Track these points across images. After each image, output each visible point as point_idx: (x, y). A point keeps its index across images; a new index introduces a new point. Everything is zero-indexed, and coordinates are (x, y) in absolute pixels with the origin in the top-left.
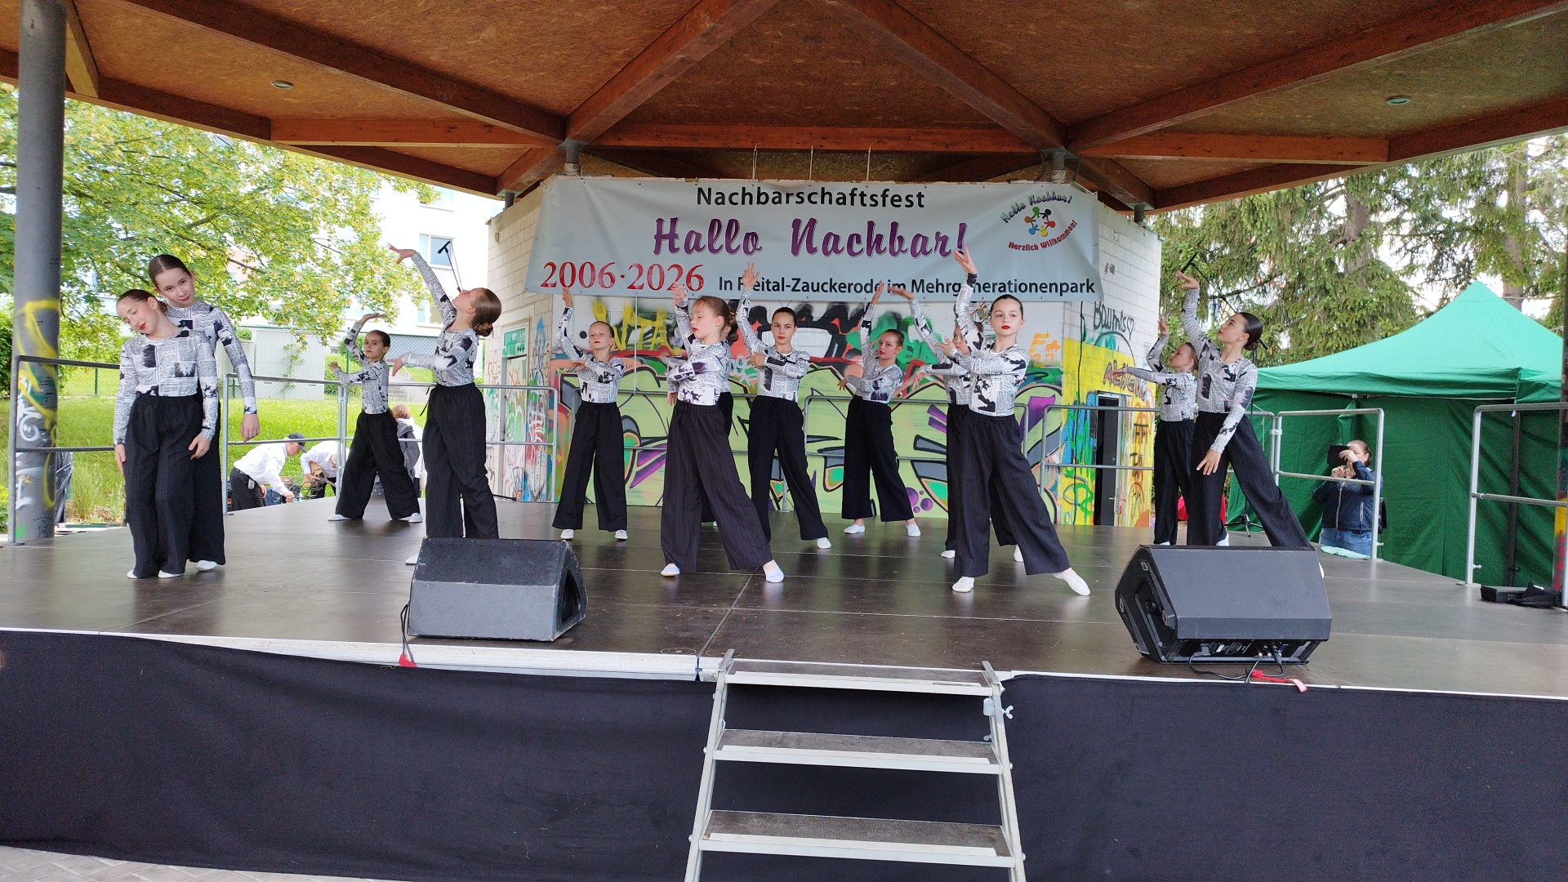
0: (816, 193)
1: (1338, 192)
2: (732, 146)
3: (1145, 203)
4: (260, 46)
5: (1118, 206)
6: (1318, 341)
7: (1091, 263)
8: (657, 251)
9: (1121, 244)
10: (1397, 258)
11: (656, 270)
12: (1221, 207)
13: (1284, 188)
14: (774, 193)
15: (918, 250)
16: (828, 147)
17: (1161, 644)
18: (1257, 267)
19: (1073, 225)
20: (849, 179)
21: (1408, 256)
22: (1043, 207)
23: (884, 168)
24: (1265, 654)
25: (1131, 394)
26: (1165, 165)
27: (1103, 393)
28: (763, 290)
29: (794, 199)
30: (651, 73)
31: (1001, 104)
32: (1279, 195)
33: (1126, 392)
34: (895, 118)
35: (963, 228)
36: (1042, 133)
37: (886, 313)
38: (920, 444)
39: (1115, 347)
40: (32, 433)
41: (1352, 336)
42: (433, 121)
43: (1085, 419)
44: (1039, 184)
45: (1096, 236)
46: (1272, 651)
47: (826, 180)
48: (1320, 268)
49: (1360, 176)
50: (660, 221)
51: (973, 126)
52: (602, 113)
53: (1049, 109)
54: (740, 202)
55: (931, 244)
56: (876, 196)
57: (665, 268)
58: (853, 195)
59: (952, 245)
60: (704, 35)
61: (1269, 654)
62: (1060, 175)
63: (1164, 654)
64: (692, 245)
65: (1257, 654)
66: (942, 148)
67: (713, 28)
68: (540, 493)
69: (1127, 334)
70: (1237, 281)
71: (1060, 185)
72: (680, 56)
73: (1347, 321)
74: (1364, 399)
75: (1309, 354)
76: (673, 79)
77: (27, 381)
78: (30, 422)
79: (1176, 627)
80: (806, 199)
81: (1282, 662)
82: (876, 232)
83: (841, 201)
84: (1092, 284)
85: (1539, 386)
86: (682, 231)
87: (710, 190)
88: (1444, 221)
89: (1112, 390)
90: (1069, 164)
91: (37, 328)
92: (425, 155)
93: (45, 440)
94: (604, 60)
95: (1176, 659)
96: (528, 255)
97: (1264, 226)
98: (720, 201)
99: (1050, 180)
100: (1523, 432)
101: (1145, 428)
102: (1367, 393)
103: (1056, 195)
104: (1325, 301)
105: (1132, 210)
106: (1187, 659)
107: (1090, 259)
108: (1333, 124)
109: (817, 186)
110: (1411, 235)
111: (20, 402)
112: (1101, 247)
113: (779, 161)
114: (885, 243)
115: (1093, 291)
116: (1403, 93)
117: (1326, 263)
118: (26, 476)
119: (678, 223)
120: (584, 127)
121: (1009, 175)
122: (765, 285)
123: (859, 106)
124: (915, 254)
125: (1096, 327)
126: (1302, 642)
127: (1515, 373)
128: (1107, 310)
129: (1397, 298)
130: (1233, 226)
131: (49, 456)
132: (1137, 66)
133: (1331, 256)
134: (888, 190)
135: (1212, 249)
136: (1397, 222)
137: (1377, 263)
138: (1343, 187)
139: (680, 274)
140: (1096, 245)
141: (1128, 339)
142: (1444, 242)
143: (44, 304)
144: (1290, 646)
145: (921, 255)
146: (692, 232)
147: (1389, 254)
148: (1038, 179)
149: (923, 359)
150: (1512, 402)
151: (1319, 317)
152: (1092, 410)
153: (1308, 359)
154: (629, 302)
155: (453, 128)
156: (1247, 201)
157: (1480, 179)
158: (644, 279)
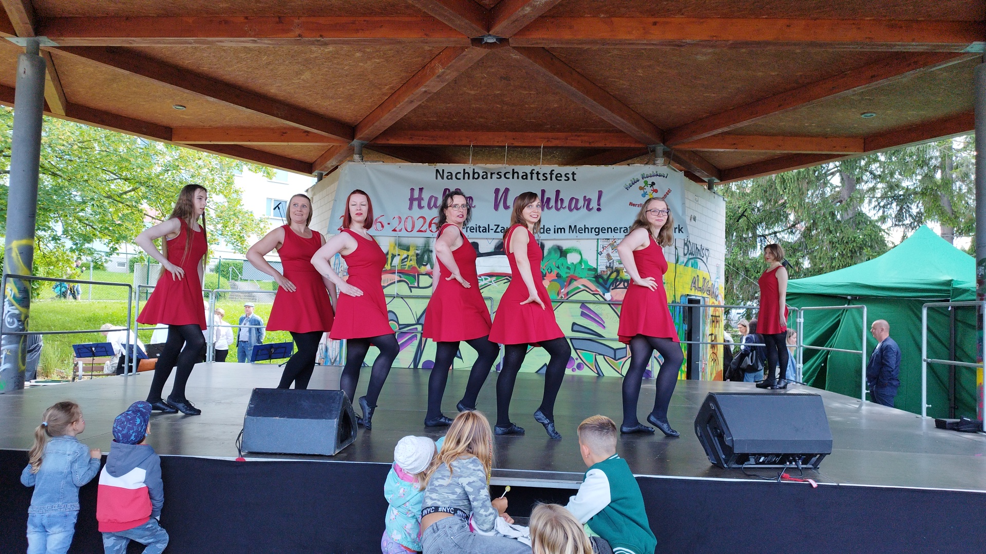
0: (509, 173)
1: (835, 171)
2: (457, 144)
3: (714, 178)
4: (164, 84)
5: (698, 180)
6: (825, 264)
7: (681, 215)
8: (410, 208)
9: (700, 203)
10: (873, 212)
11: (410, 220)
12: (764, 179)
13: (802, 168)
14: (483, 172)
15: (572, 208)
16: (516, 144)
17: (724, 456)
18: (787, 217)
19: (669, 191)
20: (530, 163)
21: (881, 211)
22: (650, 181)
23: (552, 157)
24: (791, 463)
25: (709, 296)
26: (726, 154)
27: (690, 295)
28: (476, 232)
29: (495, 176)
30: (407, 99)
31: (622, 117)
32: (799, 173)
33: (705, 295)
34: (558, 126)
35: (600, 193)
36: (648, 135)
37: (553, 246)
38: (576, 328)
39: (697, 267)
40: (13, 323)
41: (848, 260)
42: (273, 129)
43: (680, 312)
44: (648, 166)
45: (683, 199)
46: (795, 461)
47: (515, 164)
48: (825, 217)
49: (849, 160)
50: (412, 190)
51: (606, 131)
52: (376, 124)
53: (652, 121)
54: (462, 178)
55: (581, 203)
56: (546, 174)
57: (416, 217)
58: (532, 173)
59: (594, 204)
60: (438, 77)
61: (794, 463)
62: (660, 161)
63: (726, 463)
64: (432, 204)
65: (786, 463)
66: (587, 145)
67: (443, 73)
68: (335, 360)
69: (704, 259)
70: (775, 225)
71: (660, 166)
72: (424, 89)
73: (844, 250)
74: (856, 299)
75: (820, 272)
76: (419, 103)
77: (11, 290)
78: (12, 316)
79: (733, 445)
80: (503, 176)
81: (802, 468)
82: (546, 196)
83: (524, 177)
84: (682, 228)
85: (965, 291)
86: (426, 196)
87: (443, 170)
88: (903, 188)
89: (696, 294)
90: (666, 154)
91: (19, 257)
92: (268, 150)
93: (21, 327)
94: (377, 92)
95: (734, 466)
96: (330, 211)
97: (791, 191)
98: (449, 177)
99: (654, 164)
100: (956, 320)
101: (718, 318)
102: (857, 295)
103: (658, 173)
104: (830, 237)
105: (705, 182)
106: (741, 466)
107: (680, 213)
108: (829, 130)
109: (509, 168)
110: (882, 198)
111: (6, 303)
112: (687, 205)
113: (485, 152)
114: (552, 203)
115: (682, 232)
116: (870, 111)
117: (830, 214)
118: (8, 350)
119: (424, 191)
120: (366, 132)
121: (629, 161)
122: (478, 229)
123: (534, 118)
124: (571, 210)
125: (685, 255)
126: (815, 455)
127: (949, 283)
128: (692, 244)
129: (875, 236)
130: (771, 191)
131: (23, 337)
132: (706, 94)
133: (833, 210)
134: (553, 170)
135: (758, 206)
136: (873, 189)
137: (860, 214)
138: (839, 168)
139: (425, 222)
140: (684, 204)
141: (706, 262)
142: (903, 201)
143: (24, 242)
144: (807, 458)
145: (575, 210)
146: (432, 197)
147: (869, 210)
148: (646, 164)
149: (576, 274)
150: (948, 301)
151: (826, 248)
152: (684, 307)
153: (821, 274)
154: (393, 239)
155: (285, 133)
156: (780, 176)
157: (923, 161)
158: (402, 226)
